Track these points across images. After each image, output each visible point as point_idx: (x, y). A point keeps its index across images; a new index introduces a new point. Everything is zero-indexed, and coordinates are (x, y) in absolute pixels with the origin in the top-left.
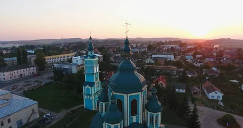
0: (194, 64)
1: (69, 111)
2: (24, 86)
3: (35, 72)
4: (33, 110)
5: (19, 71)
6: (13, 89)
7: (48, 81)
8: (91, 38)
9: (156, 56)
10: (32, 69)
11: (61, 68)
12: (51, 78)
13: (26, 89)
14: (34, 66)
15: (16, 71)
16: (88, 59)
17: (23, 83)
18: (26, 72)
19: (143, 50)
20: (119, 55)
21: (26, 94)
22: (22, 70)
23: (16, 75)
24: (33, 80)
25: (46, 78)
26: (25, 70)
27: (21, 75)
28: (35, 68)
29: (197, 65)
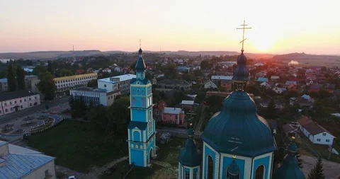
1: (104, 169)
2: (22, 125)
3: (39, 103)
4: (47, 172)
5: (13, 101)
6: (5, 130)
7: (61, 118)
9: (217, 77)
10: (33, 97)
11: (81, 97)
12: (66, 112)
13: (27, 131)
14: (36, 94)
15: (8, 102)
16: (137, 85)
17: (20, 121)
18: (24, 102)
19: (194, 69)
20: (162, 75)
21: (29, 142)
22: (18, 100)
23: (8, 108)
24: (36, 115)
25: (58, 112)
26: (23, 99)
27: (16, 107)
28: (38, 96)
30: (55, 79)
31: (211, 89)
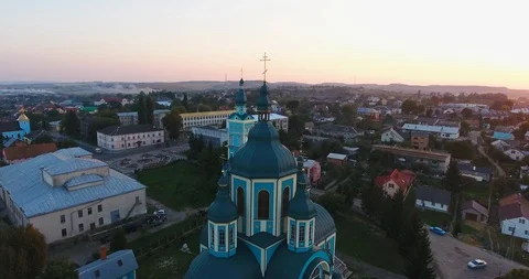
0: (508, 152)
1: (196, 211)
2: (139, 161)
3: (163, 141)
4: (137, 198)
5: (136, 135)
6: (122, 164)
7: (178, 157)
8: (242, 82)
9: (411, 127)
10: (157, 133)
11: (201, 136)
12: (185, 153)
13: (141, 166)
14: (160, 130)
15: (131, 136)
16: (235, 121)
17: (138, 157)
18: (148, 138)
19: (389, 112)
20: (332, 119)
21: (138, 176)
22: (141, 135)
23: (132, 142)
24: (156, 153)
25: (177, 152)
26: (146, 134)
27: (139, 143)
28: (162, 133)
29: (513, 157)
30: (183, 115)
31: (392, 143)
